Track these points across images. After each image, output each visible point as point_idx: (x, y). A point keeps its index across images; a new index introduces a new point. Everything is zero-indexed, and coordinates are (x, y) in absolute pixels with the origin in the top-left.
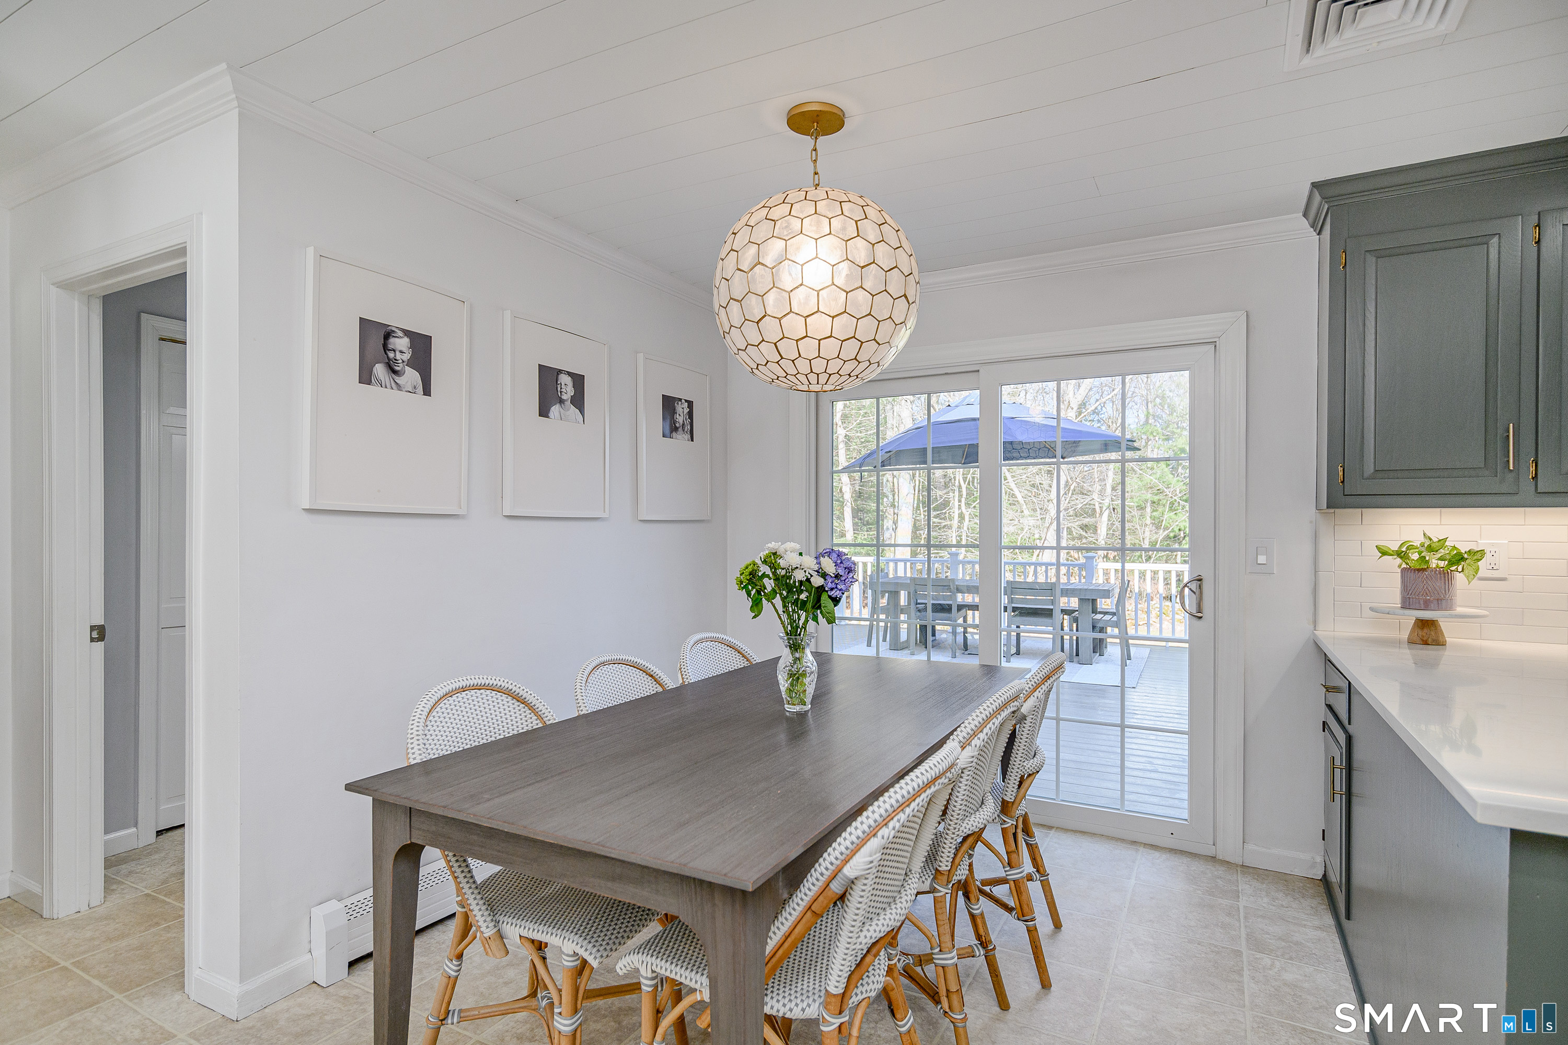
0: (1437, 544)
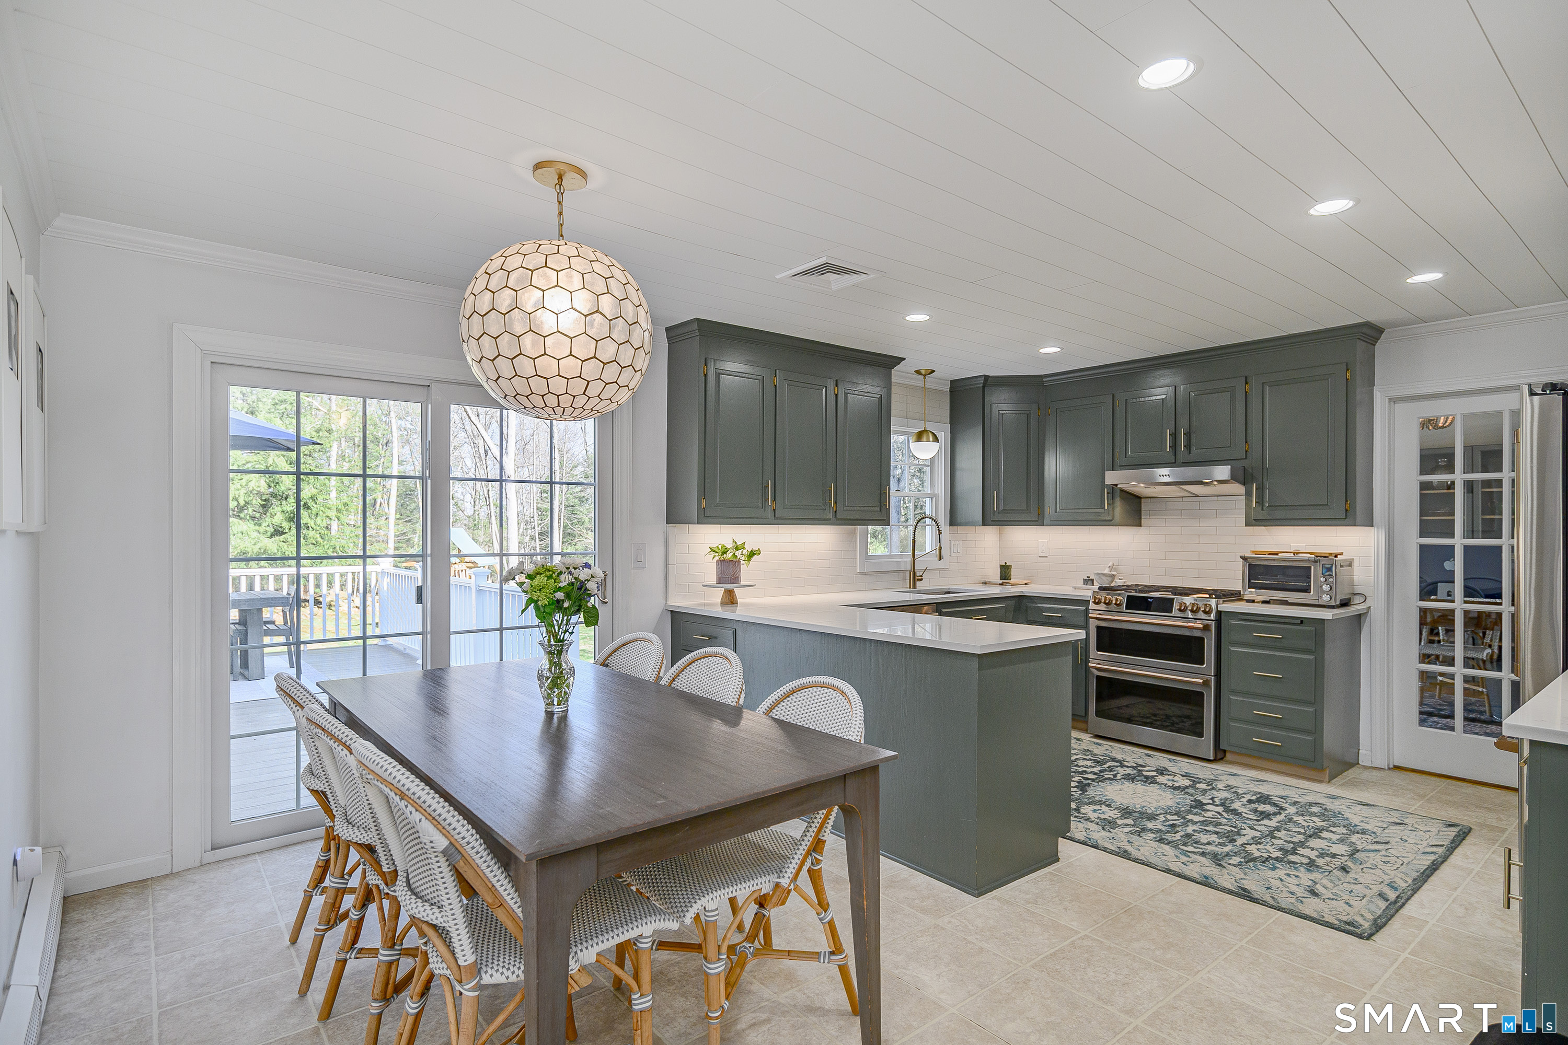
0: (740, 546)
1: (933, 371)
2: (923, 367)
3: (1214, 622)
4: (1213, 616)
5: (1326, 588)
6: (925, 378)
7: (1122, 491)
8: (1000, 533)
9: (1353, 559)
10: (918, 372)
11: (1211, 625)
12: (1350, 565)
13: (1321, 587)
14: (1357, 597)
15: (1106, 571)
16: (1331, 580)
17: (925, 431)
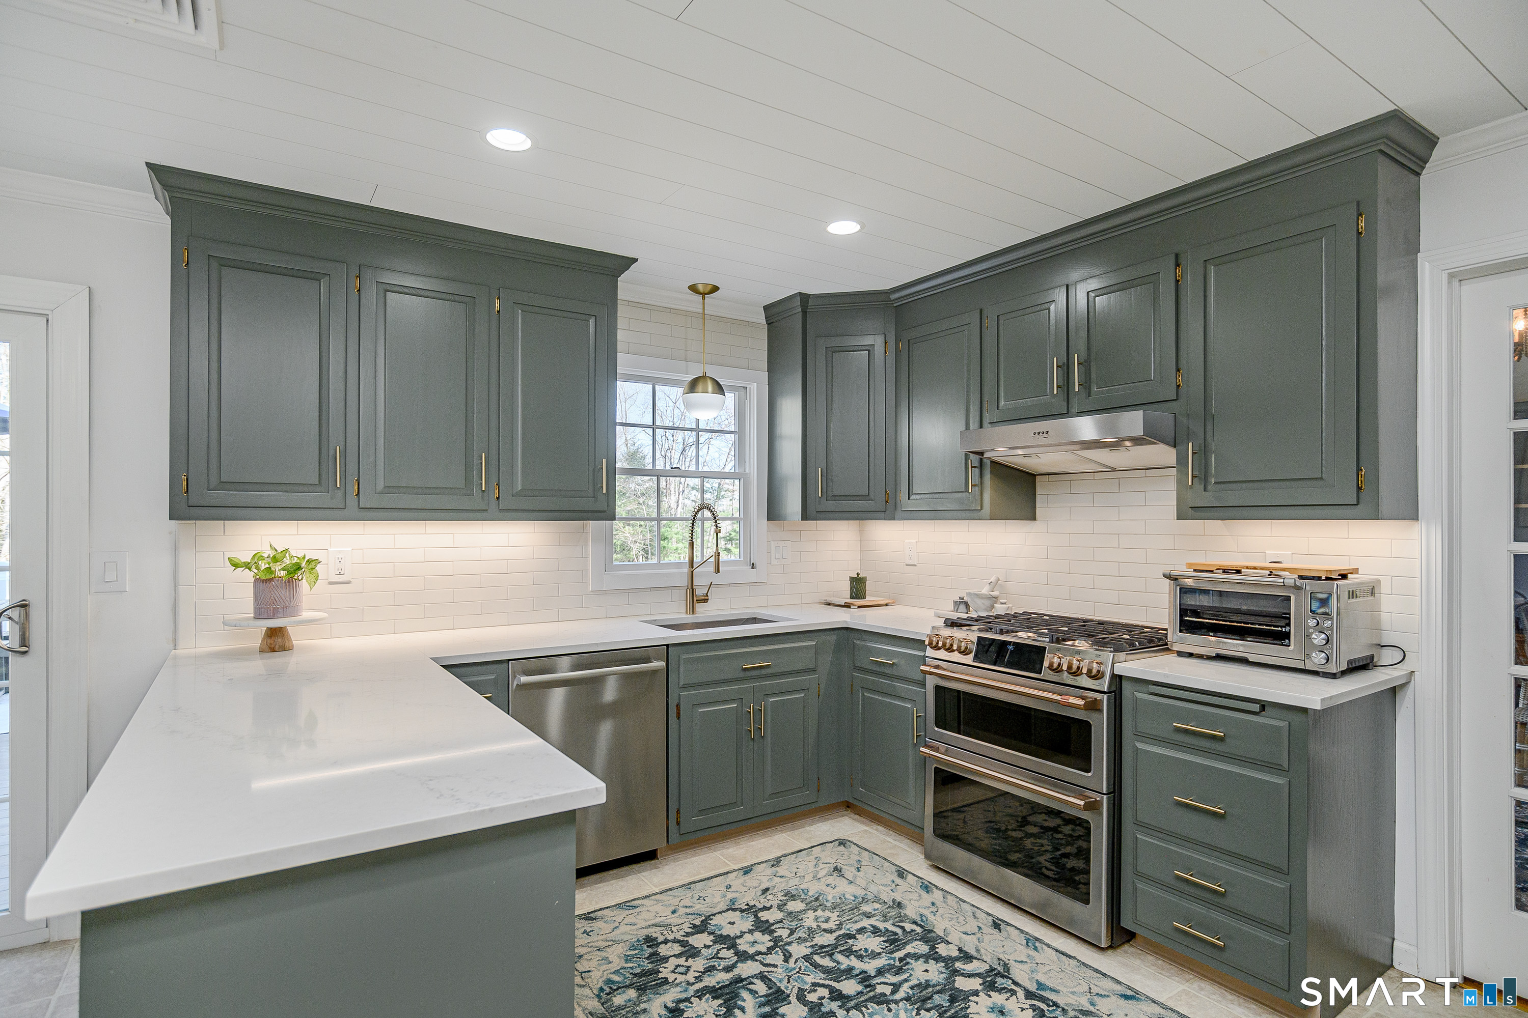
0: (280, 555)
1: (715, 289)
2: (703, 279)
3: (1105, 696)
4: (1105, 684)
5: (1318, 639)
6: (704, 299)
7: (994, 463)
8: (861, 531)
9: (1379, 581)
10: (693, 288)
11: (1101, 701)
12: (1372, 592)
13: (1309, 636)
14: (1385, 651)
15: (985, 591)
16: (1328, 624)
17: (704, 377)
